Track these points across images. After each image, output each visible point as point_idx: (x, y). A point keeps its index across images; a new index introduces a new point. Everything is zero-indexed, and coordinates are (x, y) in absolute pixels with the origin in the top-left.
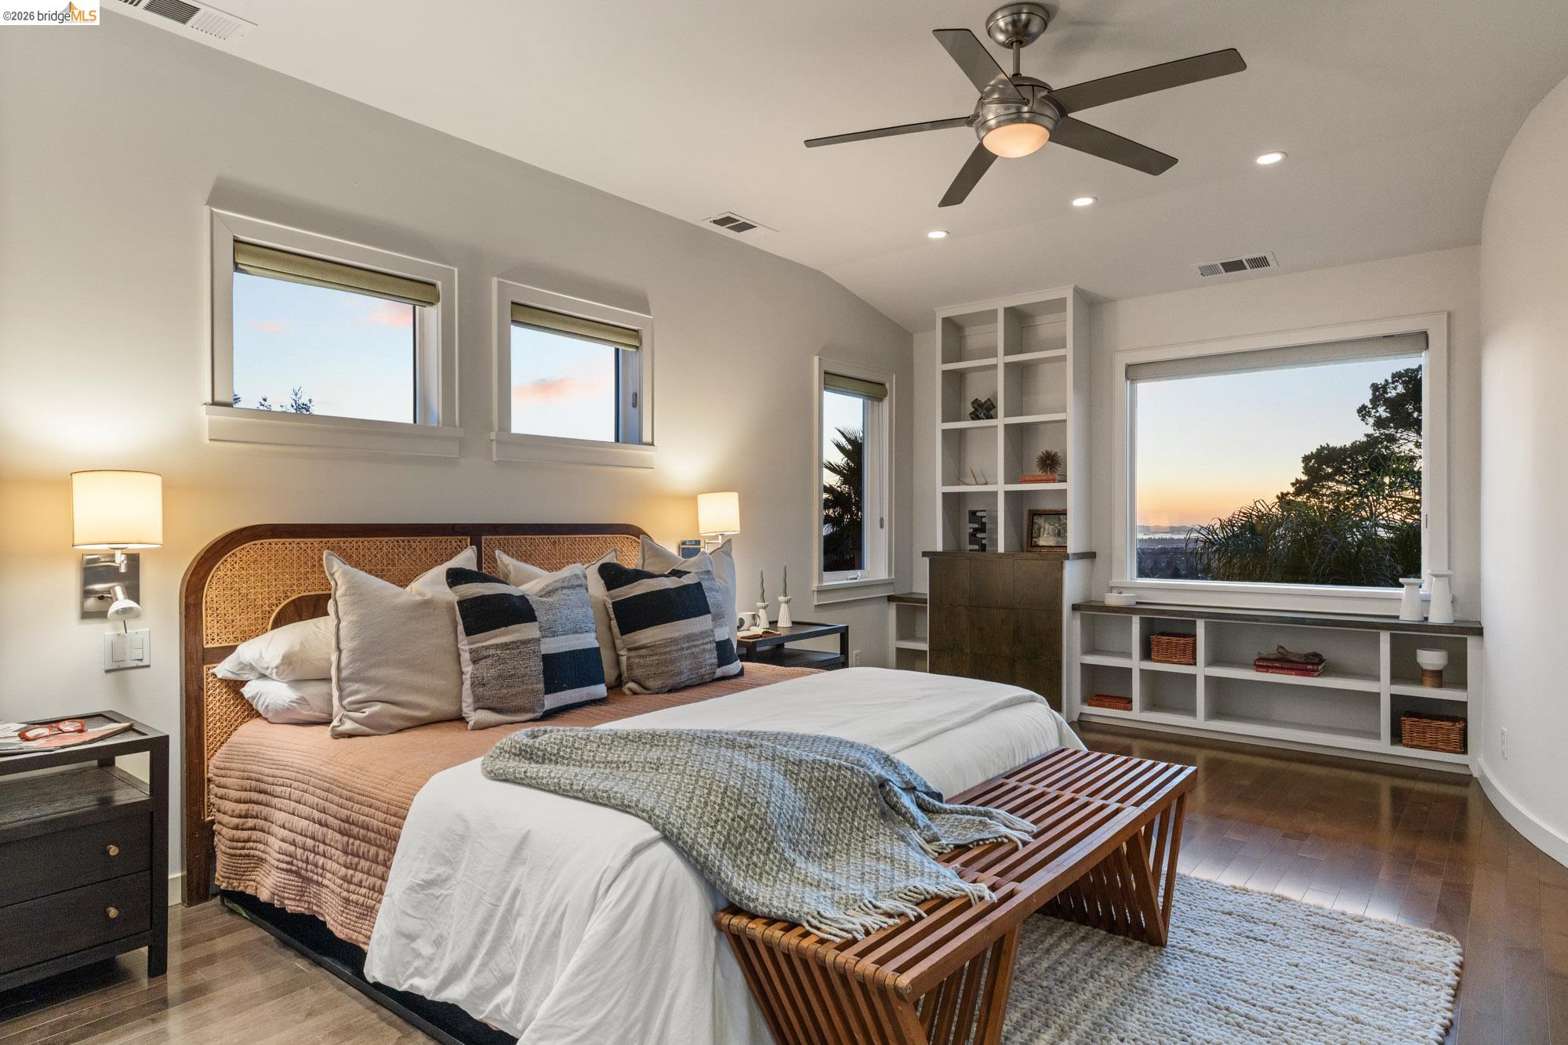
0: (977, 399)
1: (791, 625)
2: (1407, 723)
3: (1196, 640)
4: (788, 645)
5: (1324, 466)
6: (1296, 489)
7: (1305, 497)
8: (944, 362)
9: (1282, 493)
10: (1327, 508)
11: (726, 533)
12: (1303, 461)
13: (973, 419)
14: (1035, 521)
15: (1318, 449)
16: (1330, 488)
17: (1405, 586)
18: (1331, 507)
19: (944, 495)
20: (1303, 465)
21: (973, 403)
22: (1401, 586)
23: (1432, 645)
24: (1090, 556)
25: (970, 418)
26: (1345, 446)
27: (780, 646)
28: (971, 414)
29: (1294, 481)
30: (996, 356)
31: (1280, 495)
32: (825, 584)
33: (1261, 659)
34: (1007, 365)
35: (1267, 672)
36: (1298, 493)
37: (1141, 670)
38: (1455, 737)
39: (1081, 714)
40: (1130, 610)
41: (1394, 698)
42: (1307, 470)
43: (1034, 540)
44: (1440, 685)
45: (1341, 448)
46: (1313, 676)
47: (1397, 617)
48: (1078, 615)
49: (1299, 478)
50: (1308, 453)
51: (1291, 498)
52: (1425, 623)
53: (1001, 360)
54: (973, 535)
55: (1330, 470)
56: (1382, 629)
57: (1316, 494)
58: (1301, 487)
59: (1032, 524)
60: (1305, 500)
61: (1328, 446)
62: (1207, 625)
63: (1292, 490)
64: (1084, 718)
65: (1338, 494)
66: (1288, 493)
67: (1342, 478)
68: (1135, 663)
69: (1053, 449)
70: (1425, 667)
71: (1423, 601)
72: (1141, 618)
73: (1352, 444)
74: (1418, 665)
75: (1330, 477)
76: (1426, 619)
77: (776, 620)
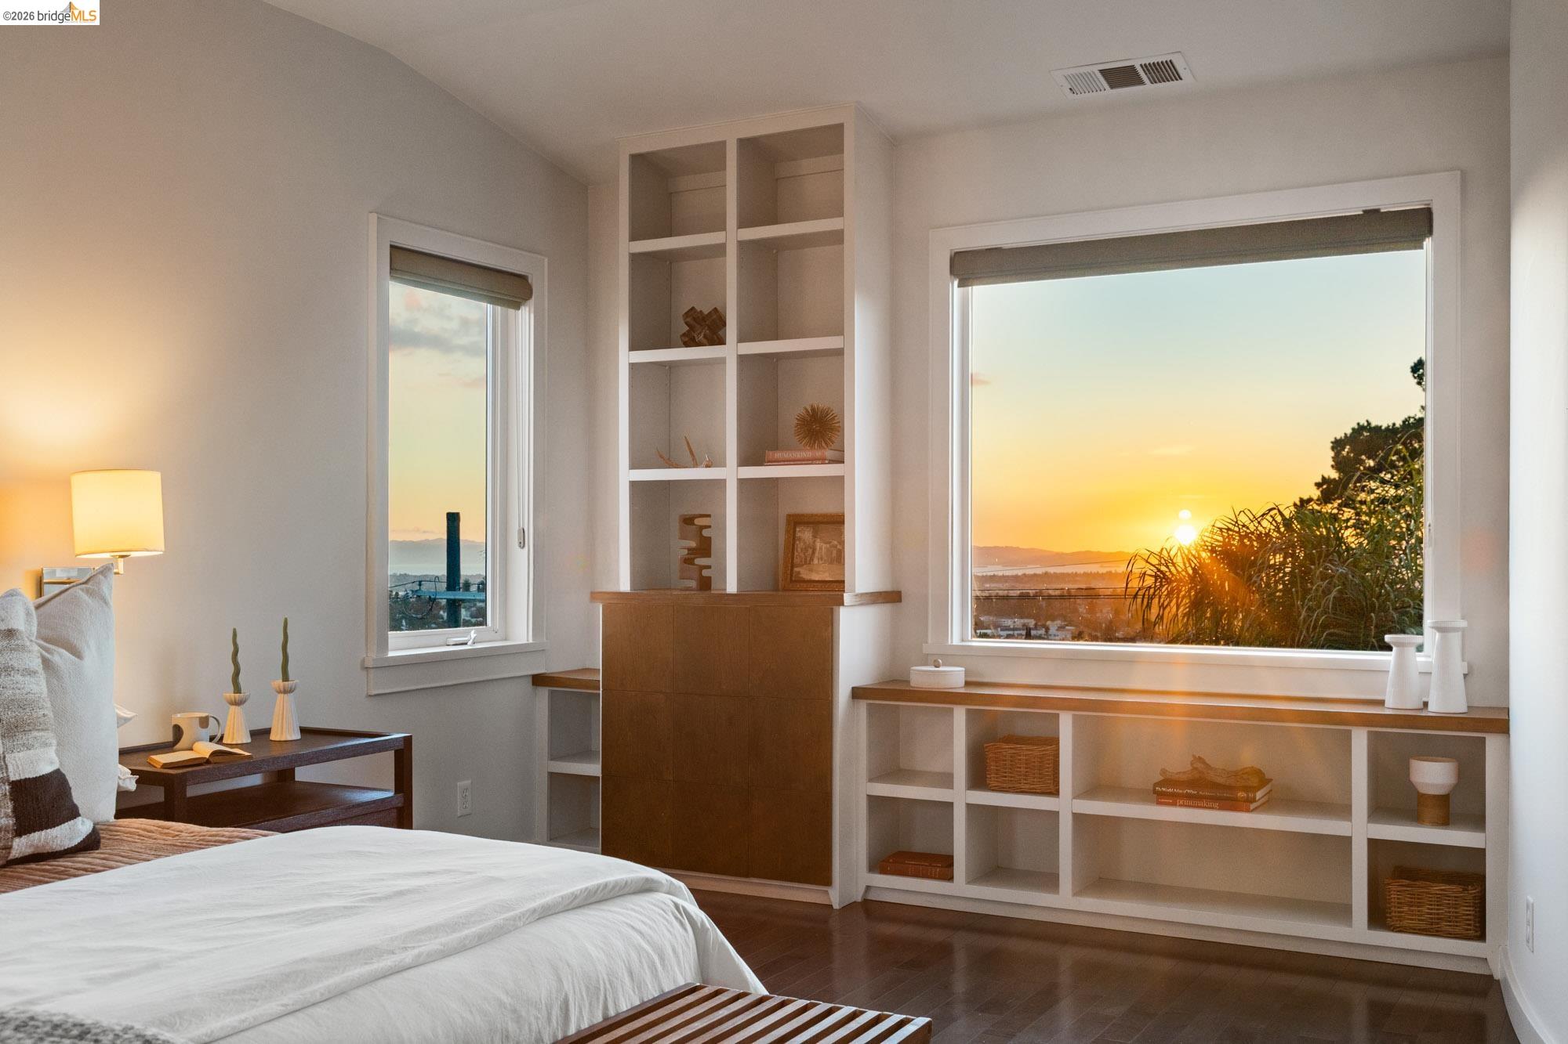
0: (693, 308)
1: (297, 736)
2: (1395, 891)
3: (1058, 750)
4: (303, 774)
5: (1363, 457)
6: (1322, 492)
7: (1336, 505)
8: (634, 237)
9: (1301, 500)
10: (1367, 523)
11: (133, 554)
12: (1333, 448)
13: (686, 345)
14: (798, 535)
15: (1353, 429)
16: (1372, 491)
17: (1394, 649)
18: (1373, 521)
19: (634, 485)
20: (1332, 454)
21: (687, 314)
22: (1388, 648)
23: (1431, 751)
24: (891, 597)
25: (681, 343)
26: (1394, 424)
27: (285, 775)
28: (684, 335)
29: (1319, 480)
30: (724, 229)
31: (1298, 503)
32: (391, 654)
33: (1166, 782)
34: (742, 245)
35: (1174, 804)
36: (1326, 498)
37: (968, 805)
38: (1466, 911)
39: (868, 888)
40: (951, 698)
41: (1374, 845)
42: (1339, 464)
43: (796, 569)
44: (1445, 822)
45: (1387, 429)
46: (1248, 811)
47: (1381, 703)
48: (863, 705)
49: (1326, 476)
50: (1340, 435)
51: (1316, 507)
52: (1423, 714)
53: (732, 235)
54: (688, 561)
55: (1371, 463)
56: (1356, 725)
57: (1349, 503)
58: (1329, 490)
59: (792, 541)
60: (1335, 511)
61: (1369, 423)
62: (1076, 721)
63: (1316, 493)
64: (872, 896)
65: (1383, 501)
66: (1310, 500)
67: (1389, 476)
68: (961, 796)
69: (822, 403)
70: (1423, 790)
71: (1420, 673)
72: (968, 711)
73: (1404, 422)
74: (1411, 787)
75: (1373, 473)
76: (1426, 704)
77: (267, 726)
